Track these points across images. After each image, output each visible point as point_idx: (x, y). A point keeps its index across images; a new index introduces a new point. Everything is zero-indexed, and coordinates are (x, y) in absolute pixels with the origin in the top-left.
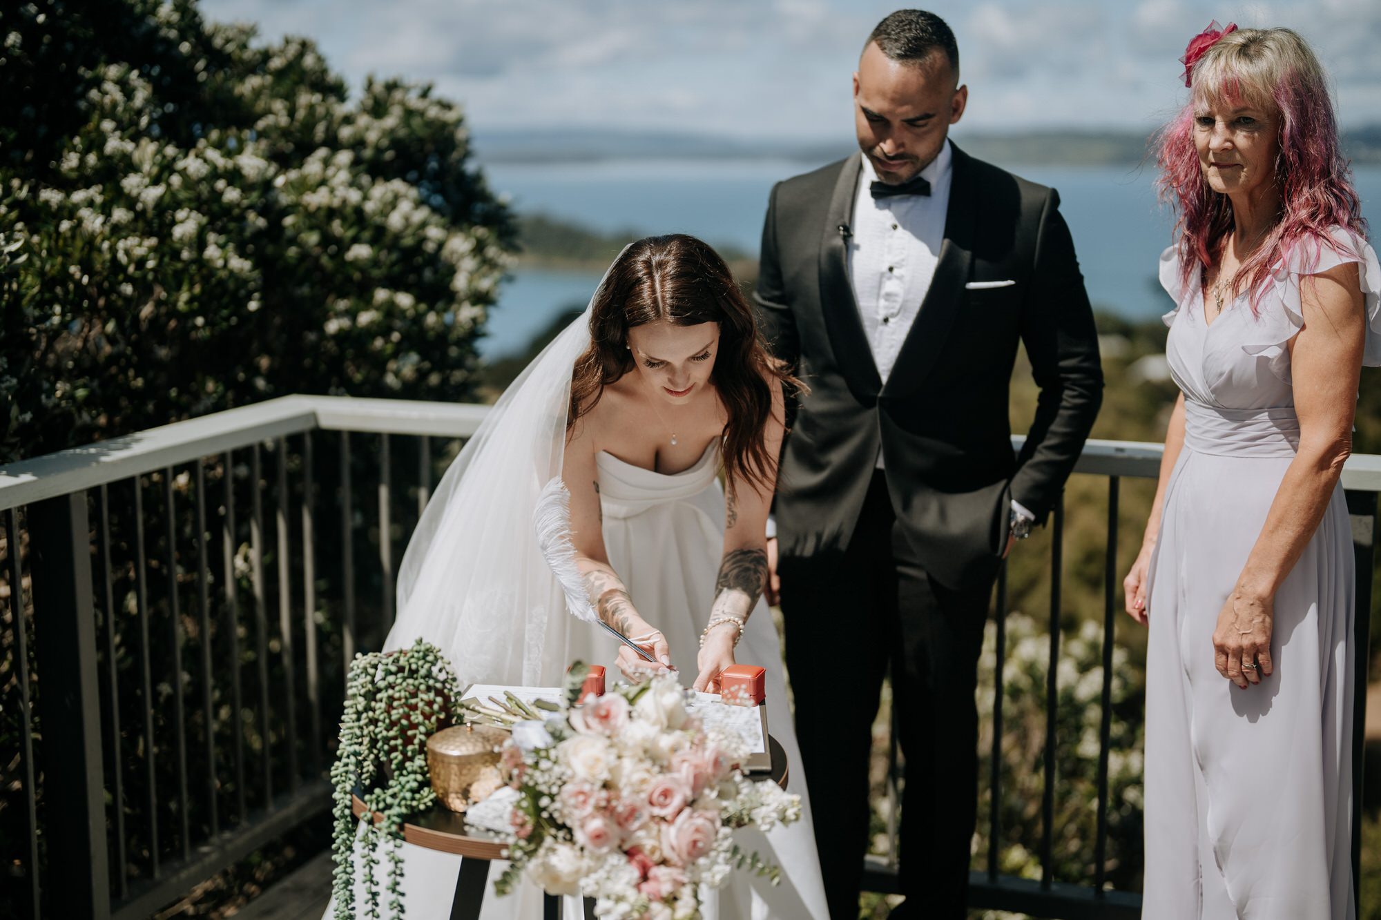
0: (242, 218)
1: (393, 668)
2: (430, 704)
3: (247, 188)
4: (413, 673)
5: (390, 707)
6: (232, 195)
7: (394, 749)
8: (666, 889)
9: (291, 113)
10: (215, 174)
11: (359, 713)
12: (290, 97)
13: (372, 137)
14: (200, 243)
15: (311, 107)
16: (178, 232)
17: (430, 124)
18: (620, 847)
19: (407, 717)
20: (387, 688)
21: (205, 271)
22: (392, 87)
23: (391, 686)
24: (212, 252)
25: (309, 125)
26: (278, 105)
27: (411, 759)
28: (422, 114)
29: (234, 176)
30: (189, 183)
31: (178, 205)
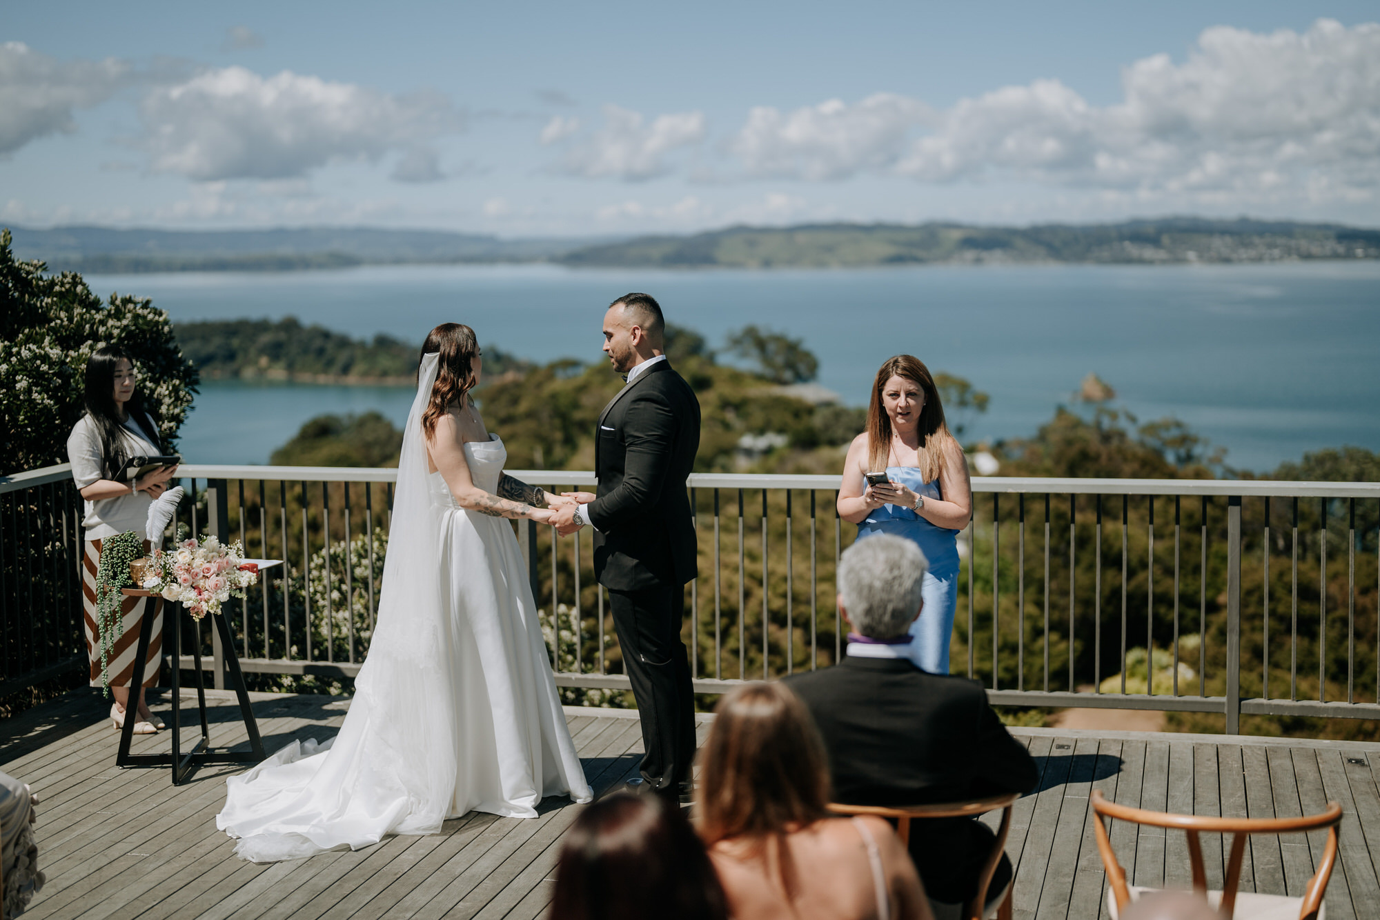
0: (49, 380)
1: (119, 540)
2: (132, 551)
3: (51, 364)
4: (126, 541)
5: (118, 552)
6: (44, 368)
7: (119, 566)
8: (206, 597)
9: (70, 319)
10: (36, 357)
11: (107, 556)
12: (69, 310)
13: (116, 332)
14: (28, 391)
15: (81, 315)
16: (18, 386)
17: (148, 323)
18: (191, 586)
19: (124, 556)
20: (117, 546)
21: (32, 405)
22: (127, 301)
23: (118, 546)
24: (35, 396)
25: (80, 326)
26: (63, 314)
27: (125, 569)
28: (144, 317)
29: (45, 358)
30: (21, 361)
31: (16, 373)
